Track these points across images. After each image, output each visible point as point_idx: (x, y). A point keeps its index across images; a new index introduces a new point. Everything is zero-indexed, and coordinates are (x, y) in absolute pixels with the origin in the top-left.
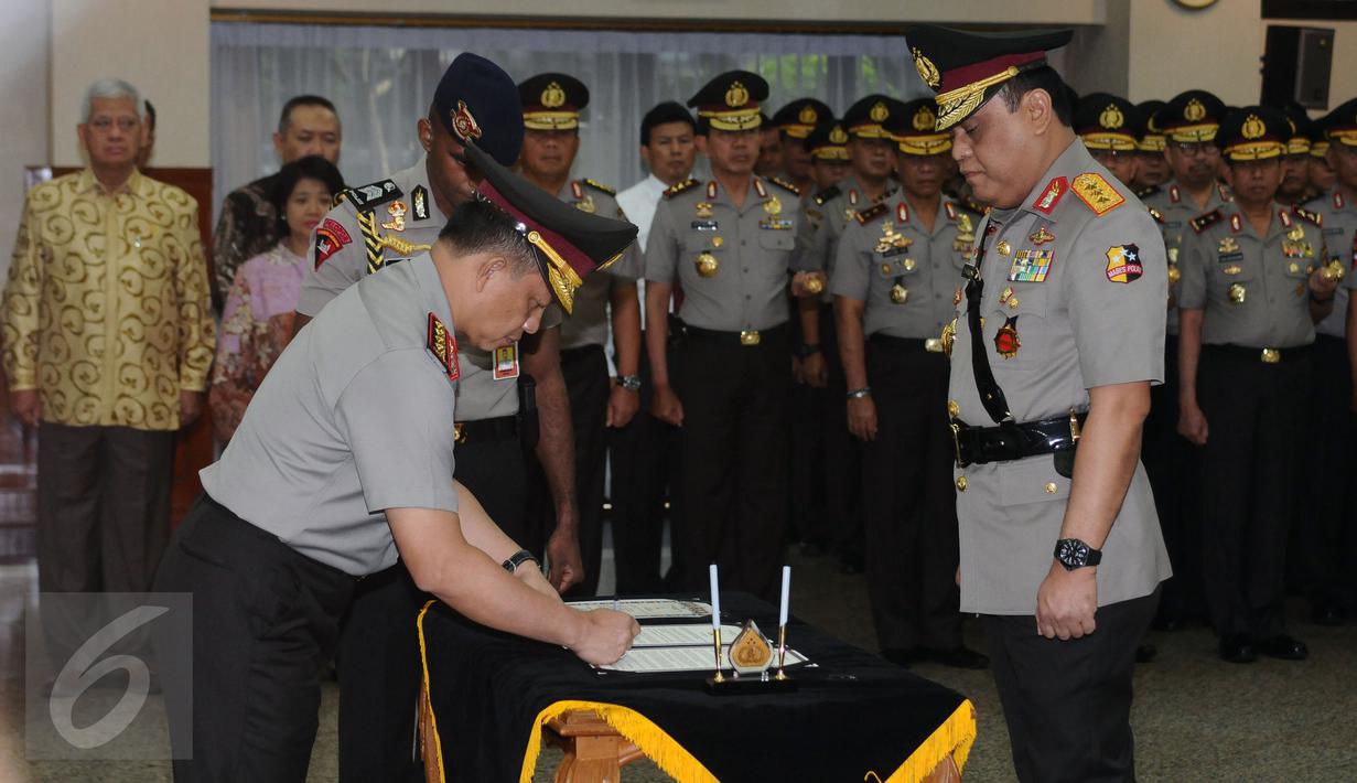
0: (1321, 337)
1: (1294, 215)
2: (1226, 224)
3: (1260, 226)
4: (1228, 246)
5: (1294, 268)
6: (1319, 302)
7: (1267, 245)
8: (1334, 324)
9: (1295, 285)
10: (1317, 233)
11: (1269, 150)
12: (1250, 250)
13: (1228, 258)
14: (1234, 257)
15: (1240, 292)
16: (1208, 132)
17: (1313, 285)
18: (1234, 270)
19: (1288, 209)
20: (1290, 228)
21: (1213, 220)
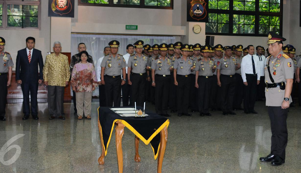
0: (214, 75)
1: (211, 59)
2: (202, 60)
3: (206, 60)
4: (202, 63)
5: (210, 66)
6: (214, 70)
7: (207, 63)
8: (215, 73)
9: (210, 68)
10: (213, 61)
11: (208, 51)
12: (205, 64)
13: (201, 65)
14: (203, 64)
15: (203, 69)
16: (199, 49)
17: (213, 68)
18: (203, 66)
19: (210, 58)
20: (210, 61)
21: (200, 60)
